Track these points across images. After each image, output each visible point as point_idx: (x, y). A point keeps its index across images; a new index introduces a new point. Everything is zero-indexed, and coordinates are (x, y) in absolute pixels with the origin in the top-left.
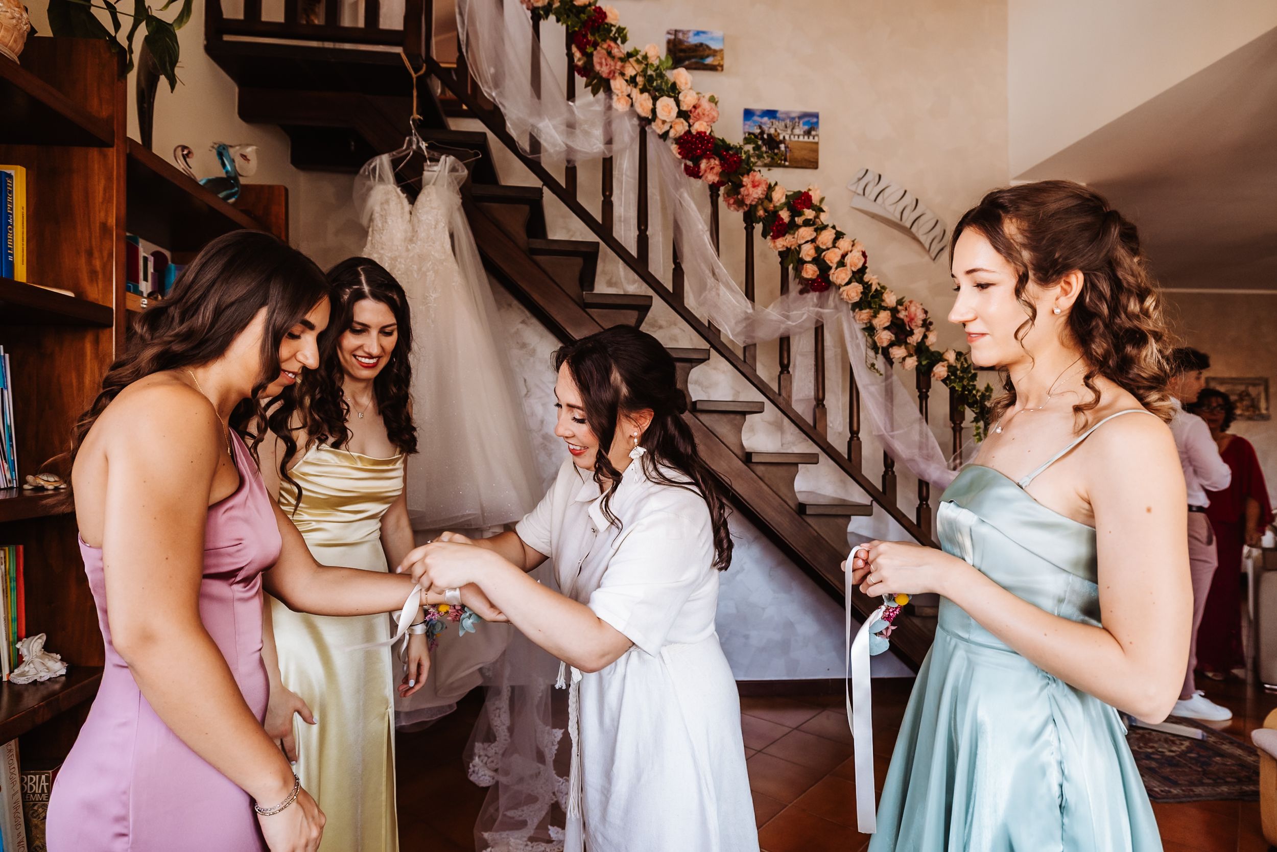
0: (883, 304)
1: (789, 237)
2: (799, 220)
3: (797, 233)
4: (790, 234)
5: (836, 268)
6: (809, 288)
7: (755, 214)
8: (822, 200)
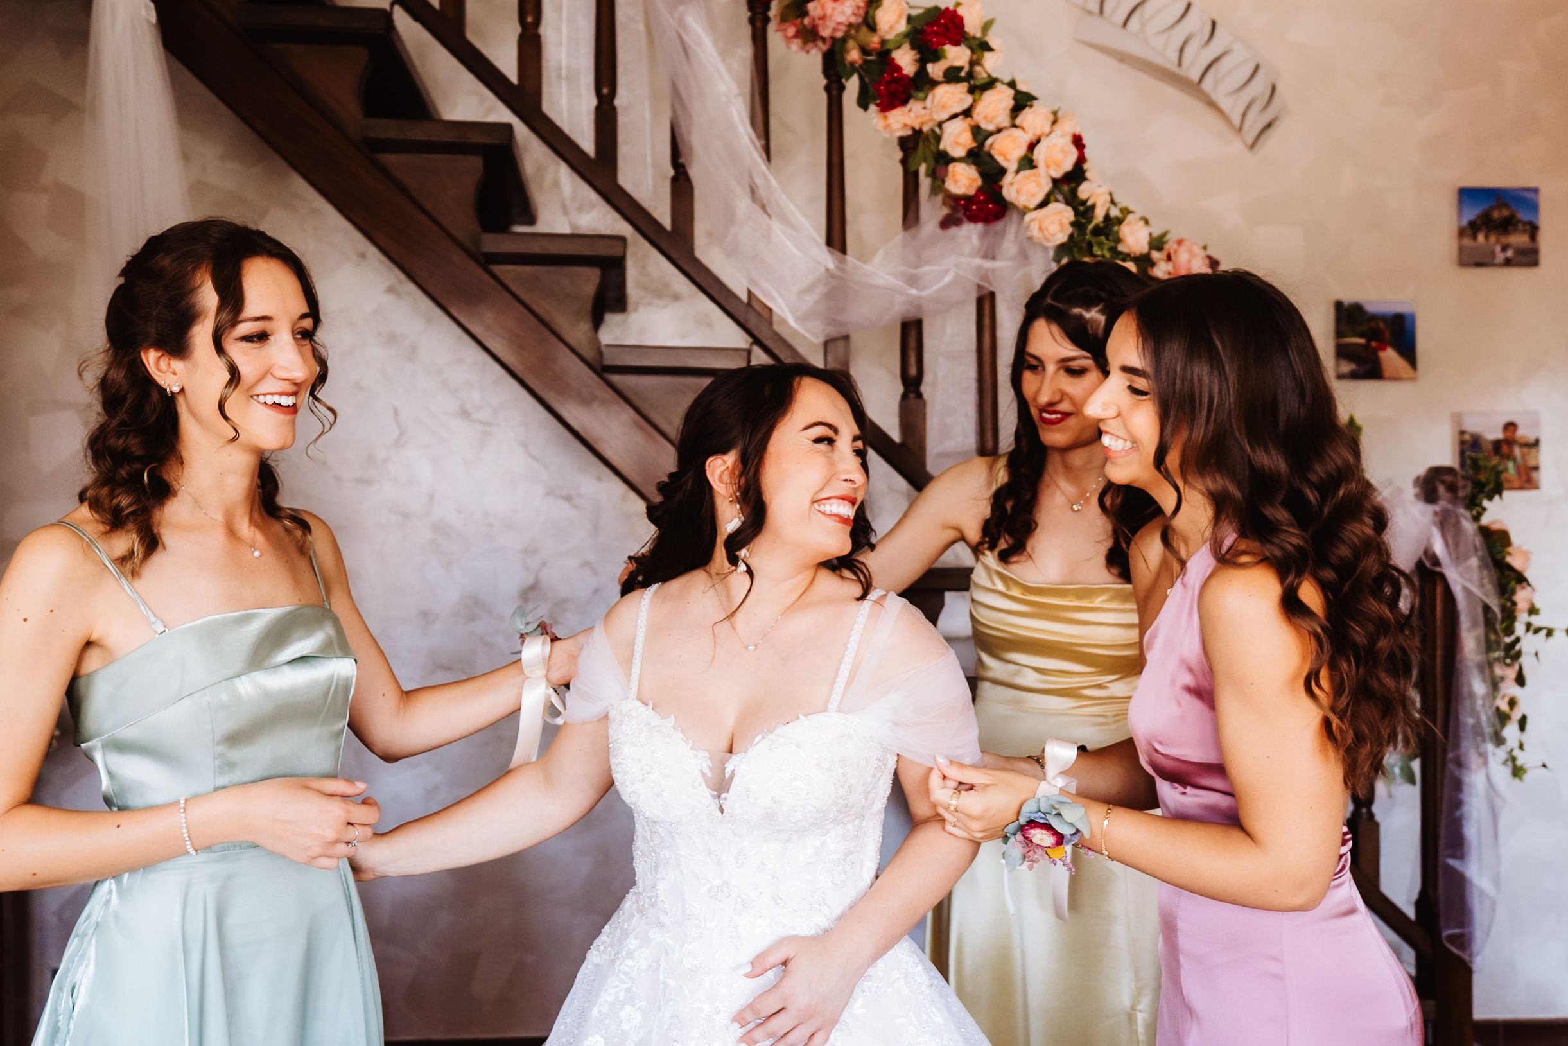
0: (1121, 248)
1: (915, 106)
2: (935, 70)
3: (930, 96)
4: (916, 99)
5: (1017, 172)
6: (960, 214)
7: (843, 59)
8: (987, 26)
